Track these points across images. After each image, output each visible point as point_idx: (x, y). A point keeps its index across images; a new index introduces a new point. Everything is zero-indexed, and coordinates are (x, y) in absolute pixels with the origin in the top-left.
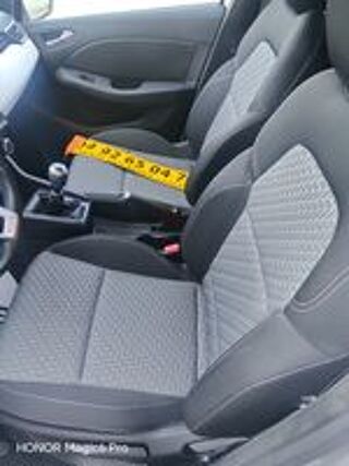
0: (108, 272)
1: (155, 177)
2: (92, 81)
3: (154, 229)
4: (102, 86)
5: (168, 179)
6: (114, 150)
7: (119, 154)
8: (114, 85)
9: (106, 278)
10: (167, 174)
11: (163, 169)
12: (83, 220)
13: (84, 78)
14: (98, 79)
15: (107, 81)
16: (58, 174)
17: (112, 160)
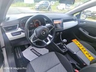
0: (61, 64)
1: (86, 55)
2: (85, 32)
3: (77, 64)
4: (87, 34)
5: (89, 58)
6: (81, 45)
7: (81, 46)
8: (89, 34)
9: (59, 64)
10: (90, 56)
11: (89, 55)
12: (64, 52)
13: (84, 31)
14: (86, 32)
15: (88, 33)
16: (64, 41)
17: (79, 46)
